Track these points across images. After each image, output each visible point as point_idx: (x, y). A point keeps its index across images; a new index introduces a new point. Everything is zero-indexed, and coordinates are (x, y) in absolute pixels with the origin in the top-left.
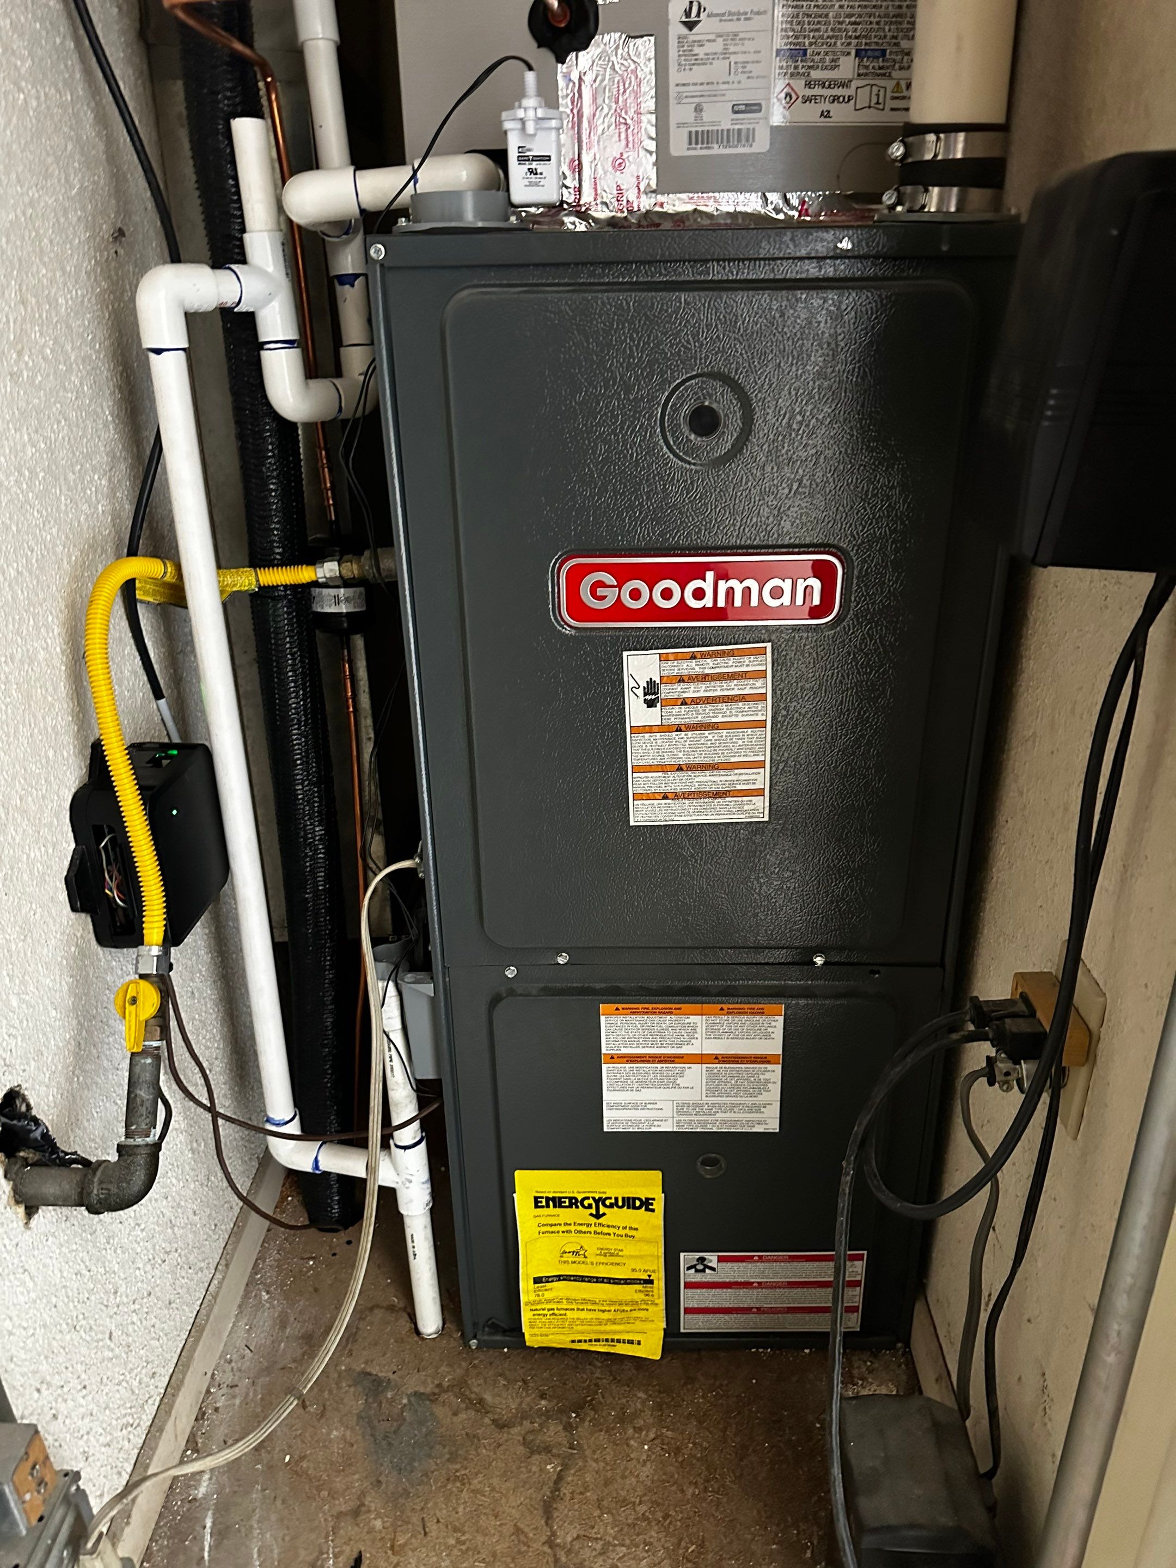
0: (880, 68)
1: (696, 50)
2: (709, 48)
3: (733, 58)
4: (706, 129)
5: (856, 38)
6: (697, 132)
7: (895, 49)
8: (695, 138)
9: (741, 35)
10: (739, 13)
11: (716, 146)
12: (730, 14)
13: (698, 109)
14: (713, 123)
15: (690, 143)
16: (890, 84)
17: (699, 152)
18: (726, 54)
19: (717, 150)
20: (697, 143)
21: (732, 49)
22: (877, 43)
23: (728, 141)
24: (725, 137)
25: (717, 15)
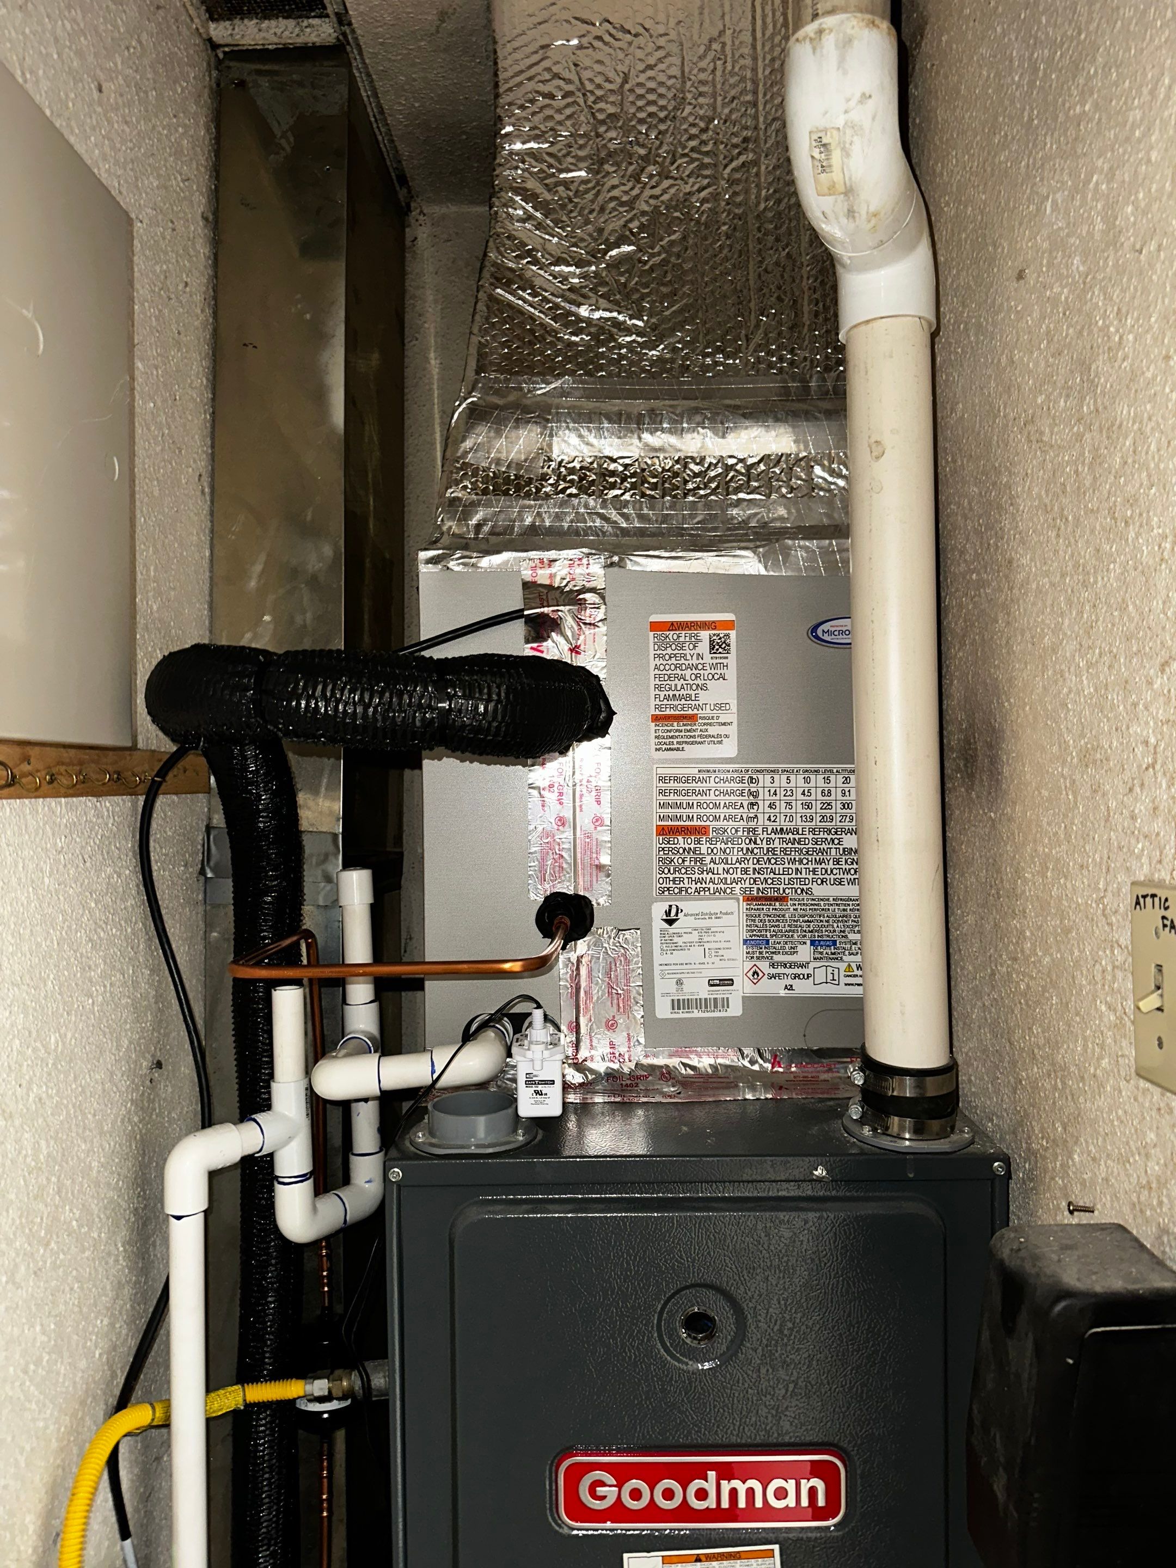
0: (832, 954)
1: (676, 939)
2: (686, 938)
3: (707, 946)
4: (686, 998)
5: (811, 932)
6: (679, 1000)
7: (843, 940)
8: (677, 1005)
9: (713, 929)
10: (711, 914)
11: (696, 1011)
12: (703, 914)
13: (679, 982)
14: (692, 993)
15: (673, 1009)
16: (843, 966)
17: (681, 1015)
18: (701, 942)
19: (696, 1014)
20: (679, 1008)
21: (706, 939)
22: (828, 936)
23: (706, 1007)
24: (703, 1004)
25: (692, 915)
